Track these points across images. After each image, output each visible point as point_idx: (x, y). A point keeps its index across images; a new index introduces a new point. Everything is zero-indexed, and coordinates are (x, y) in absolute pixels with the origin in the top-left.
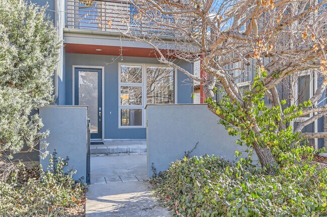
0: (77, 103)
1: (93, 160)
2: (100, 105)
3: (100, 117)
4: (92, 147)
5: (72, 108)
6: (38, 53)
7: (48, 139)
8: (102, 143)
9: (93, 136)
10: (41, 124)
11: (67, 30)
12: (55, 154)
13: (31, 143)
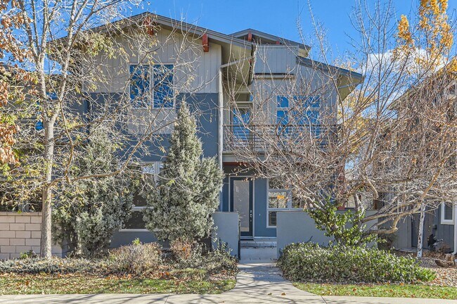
0: (232, 210)
1: (242, 250)
2: (251, 208)
3: (251, 219)
4: (242, 242)
5: (229, 213)
6: (212, 184)
7: (217, 231)
8: (253, 240)
9: (243, 234)
10: (213, 223)
11: (225, 152)
12: (220, 240)
13: (208, 232)
